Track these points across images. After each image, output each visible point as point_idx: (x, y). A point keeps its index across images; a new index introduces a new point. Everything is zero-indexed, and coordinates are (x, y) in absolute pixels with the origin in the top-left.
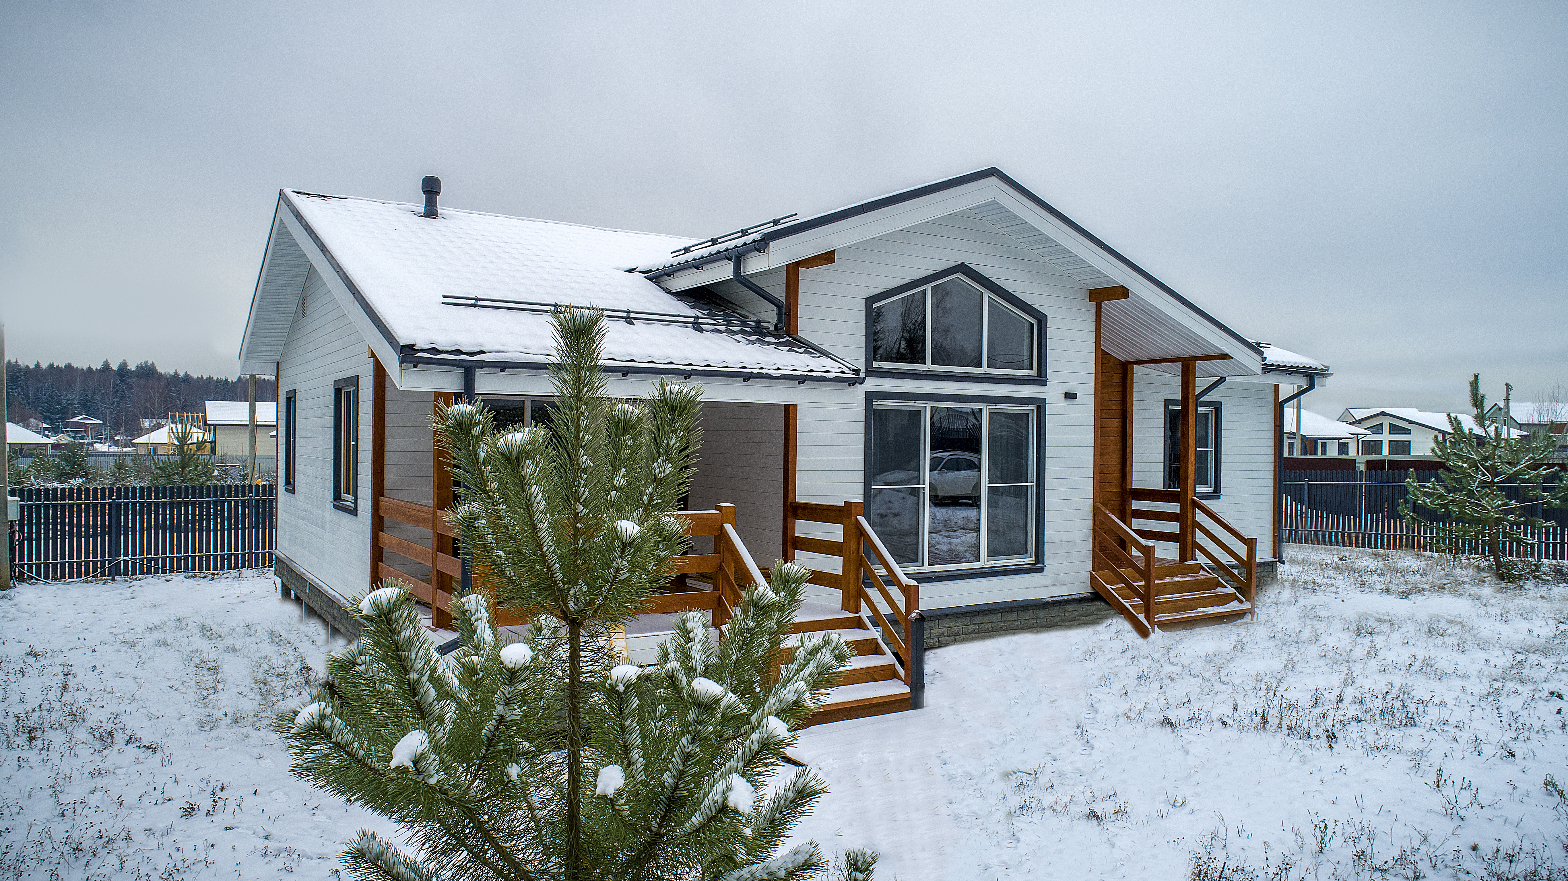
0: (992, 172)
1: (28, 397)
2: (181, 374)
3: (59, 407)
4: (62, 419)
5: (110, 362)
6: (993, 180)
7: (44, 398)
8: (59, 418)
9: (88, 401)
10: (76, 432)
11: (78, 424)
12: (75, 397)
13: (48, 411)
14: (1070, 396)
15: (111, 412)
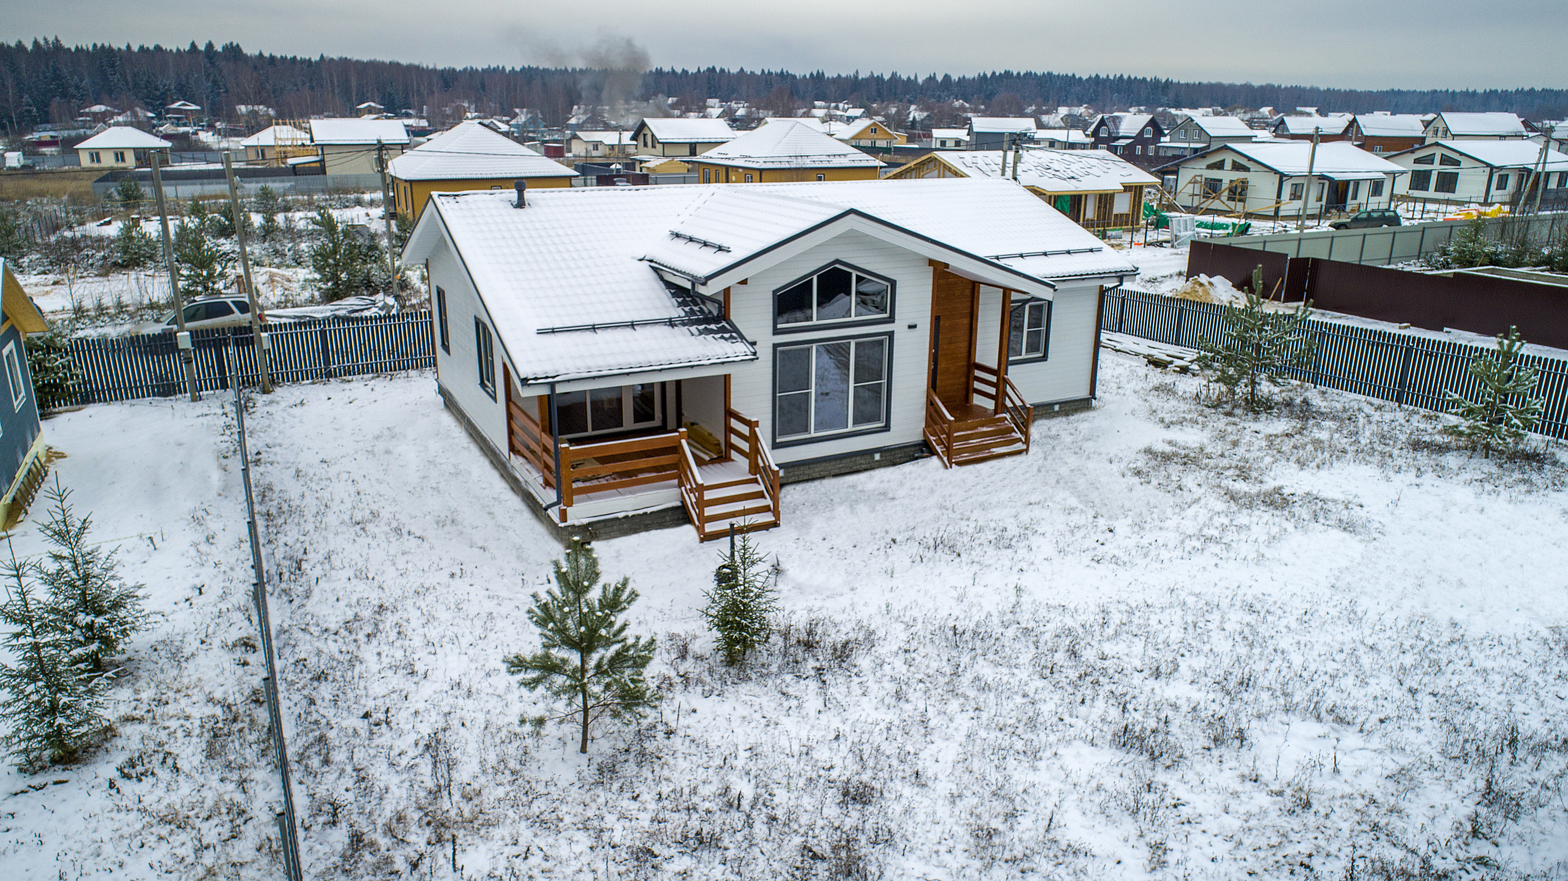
0: (852, 211)
1: (127, 83)
2: (266, 54)
3: (158, 93)
4: (163, 105)
5: (197, 43)
6: (852, 216)
7: (143, 85)
8: (161, 104)
9: (183, 86)
10: (178, 119)
11: (178, 111)
12: (170, 82)
13: (148, 97)
14: (912, 327)
15: (207, 97)
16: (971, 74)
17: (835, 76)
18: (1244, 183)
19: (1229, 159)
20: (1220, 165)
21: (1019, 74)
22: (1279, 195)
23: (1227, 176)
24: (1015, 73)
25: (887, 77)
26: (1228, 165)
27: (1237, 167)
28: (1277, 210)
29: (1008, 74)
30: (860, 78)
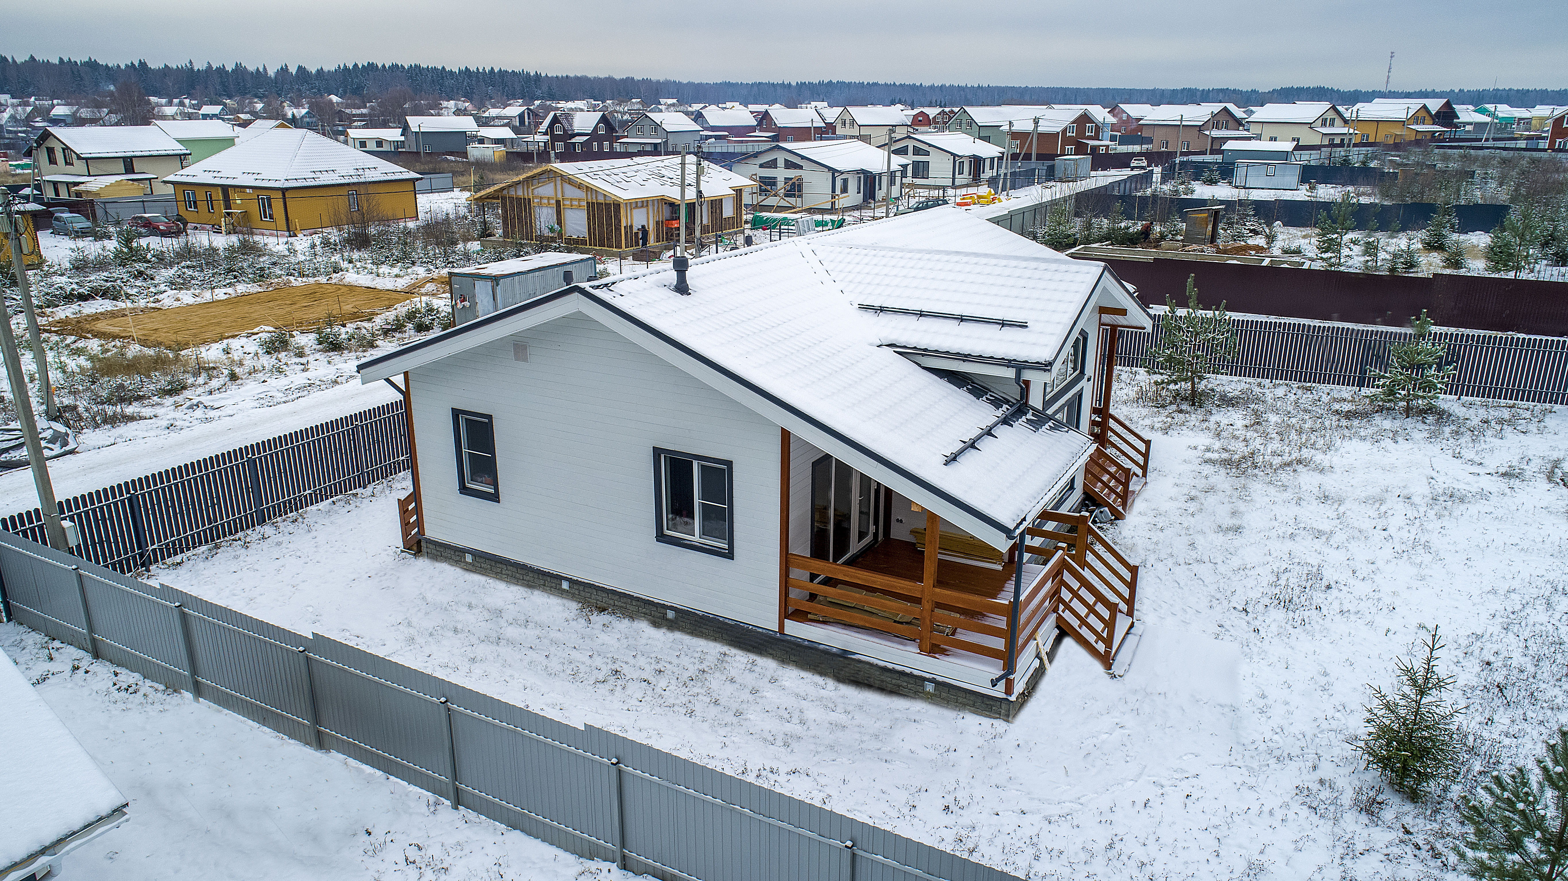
16: (330, 67)
17: (162, 66)
18: (800, 179)
19: (781, 158)
20: (773, 164)
21: (384, 66)
22: (834, 191)
23: (781, 174)
24: (380, 66)
25: (229, 68)
26: (781, 163)
27: (789, 165)
28: (833, 204)
29: (371, 67)
30: (196, 69)
